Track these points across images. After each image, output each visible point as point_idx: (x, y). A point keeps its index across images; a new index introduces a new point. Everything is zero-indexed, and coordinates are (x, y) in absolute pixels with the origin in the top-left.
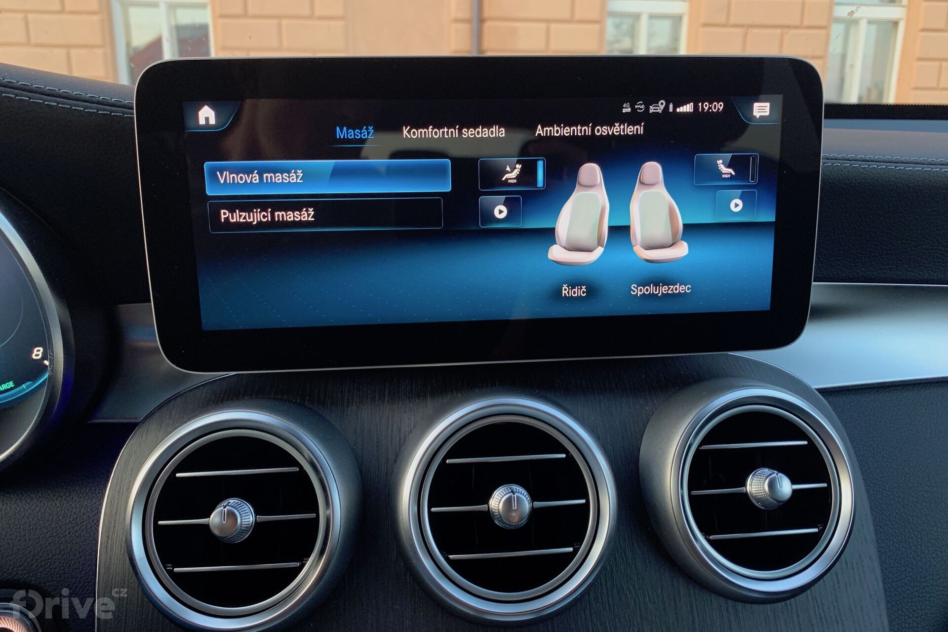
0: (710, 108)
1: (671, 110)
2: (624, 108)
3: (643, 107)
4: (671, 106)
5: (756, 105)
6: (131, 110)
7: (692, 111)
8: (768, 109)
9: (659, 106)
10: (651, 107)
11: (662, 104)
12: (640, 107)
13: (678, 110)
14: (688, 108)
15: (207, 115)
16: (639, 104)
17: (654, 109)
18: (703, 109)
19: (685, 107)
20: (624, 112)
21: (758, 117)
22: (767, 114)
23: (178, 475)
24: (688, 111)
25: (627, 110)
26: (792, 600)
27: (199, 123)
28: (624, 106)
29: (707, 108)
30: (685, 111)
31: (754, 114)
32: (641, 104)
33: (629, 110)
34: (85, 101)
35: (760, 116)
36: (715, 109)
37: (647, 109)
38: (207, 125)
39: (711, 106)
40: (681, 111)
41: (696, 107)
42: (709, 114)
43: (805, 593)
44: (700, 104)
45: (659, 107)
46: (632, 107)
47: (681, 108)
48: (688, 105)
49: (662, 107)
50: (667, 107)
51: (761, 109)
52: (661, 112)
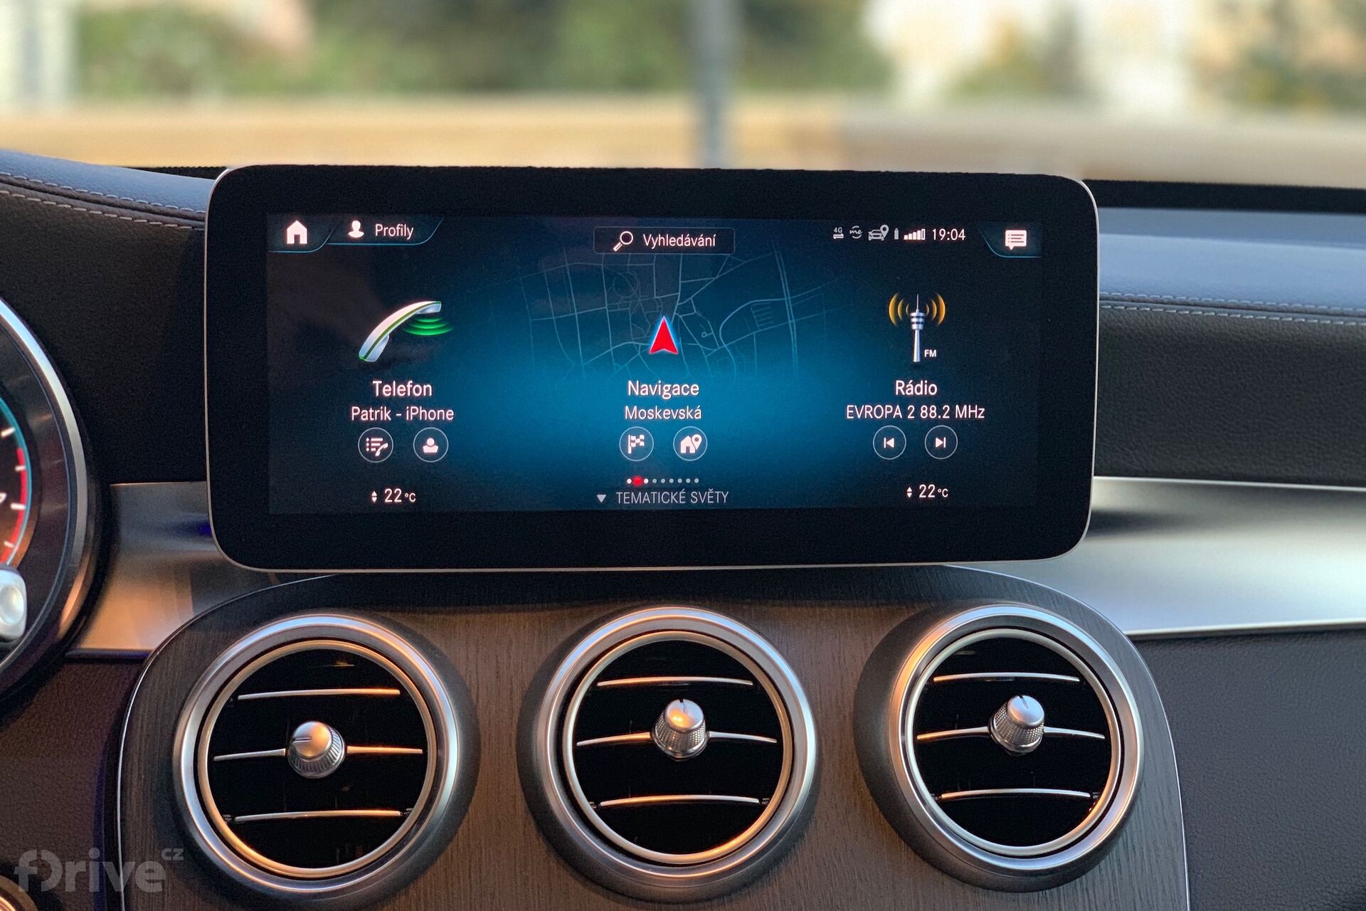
0: (948, 236)
1: (896, 237)
2: (835, 233)
3: (859, 232)
4: (896, 232)
5: (1009, 233)
6: (201, 223)
7: (924, 239)
8: (1024, 239)
9: (880, 232)
10: (870, 233)
11: (884, 229)
12: (856, 232)
13: (906, 237)
14: (918, 235)
15: (297, 232)
16: (855, 229)
17: (874, 236)
18: (938, 237)
19: (914, 233)
20: (835, 238)
21: (1011, 248)
22: (1024, 244)
23: (241, 697)
24: (919, 238)
25: (839, 236)
26: (1054, 890)
27: (286, 241)
28: (836, 230)
29: (943, 236)
30: (915, 238)
31: (1007, 244)
32: (857, 230)
33: (842, 236)
34: (134, 209)
35: (1015, 248)
36: (954, 237)
37: (865, 235)
38: (297, 244)
39: (948, 233)
40: (910, 238)
41: (929, 235)
42: (947, 244)
43: (1073, 882)
44: (935, 231)
45: (882, 233)
46: (845, 232)
47: (910, 235)
48: (919, 232)
49: (885, 233)
50: (891, 234)
51: (1015, 238)
52: (883, 240)
